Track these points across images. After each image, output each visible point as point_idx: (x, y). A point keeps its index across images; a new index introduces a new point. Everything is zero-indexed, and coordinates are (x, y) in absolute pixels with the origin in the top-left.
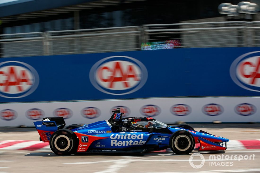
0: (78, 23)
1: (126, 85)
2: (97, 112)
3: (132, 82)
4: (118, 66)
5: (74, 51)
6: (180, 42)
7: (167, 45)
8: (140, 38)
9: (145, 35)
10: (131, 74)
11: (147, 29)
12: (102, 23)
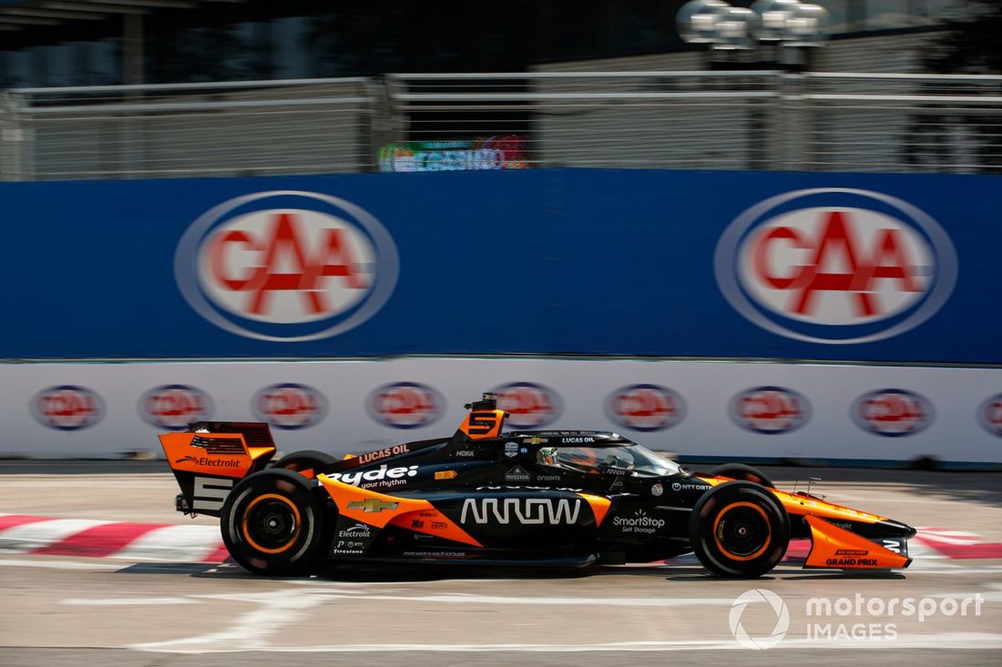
0: (137, 61)
1: (316, 303)
2: (200, 406)
3: (338, 294)
4: (285, 232)
5: (117, 167)
6: (528, 145)
7: (478, 153)
8: (376, 126)
9: (395, 112)
10: (335, 261)
11: (401, 90)
12: (233, 63)
